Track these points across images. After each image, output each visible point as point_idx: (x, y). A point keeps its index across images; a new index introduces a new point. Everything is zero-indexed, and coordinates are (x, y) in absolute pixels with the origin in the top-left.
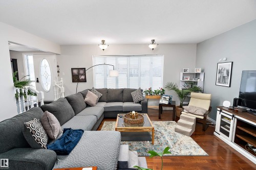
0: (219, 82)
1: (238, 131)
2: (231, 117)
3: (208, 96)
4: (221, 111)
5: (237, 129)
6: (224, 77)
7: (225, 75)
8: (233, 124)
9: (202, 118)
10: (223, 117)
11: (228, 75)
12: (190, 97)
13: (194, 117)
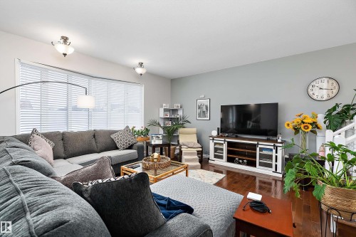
0: (200, 116)
1: (229, 152)
2: (223, 142)
3: (194, 130)
4: (213, 140)
5: (228, 150)
6: (204, 112)
7: (205, 110)
8: (225, 147)
9: (201, 149)
10: (215, 144)
11: (207, 109)
12: (178, 136)
13: (195, 151)
